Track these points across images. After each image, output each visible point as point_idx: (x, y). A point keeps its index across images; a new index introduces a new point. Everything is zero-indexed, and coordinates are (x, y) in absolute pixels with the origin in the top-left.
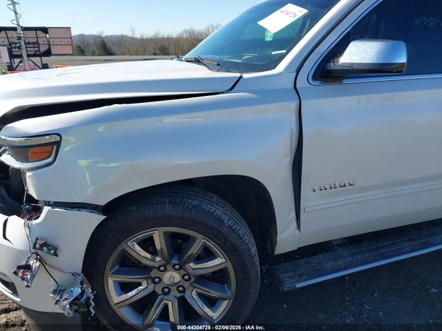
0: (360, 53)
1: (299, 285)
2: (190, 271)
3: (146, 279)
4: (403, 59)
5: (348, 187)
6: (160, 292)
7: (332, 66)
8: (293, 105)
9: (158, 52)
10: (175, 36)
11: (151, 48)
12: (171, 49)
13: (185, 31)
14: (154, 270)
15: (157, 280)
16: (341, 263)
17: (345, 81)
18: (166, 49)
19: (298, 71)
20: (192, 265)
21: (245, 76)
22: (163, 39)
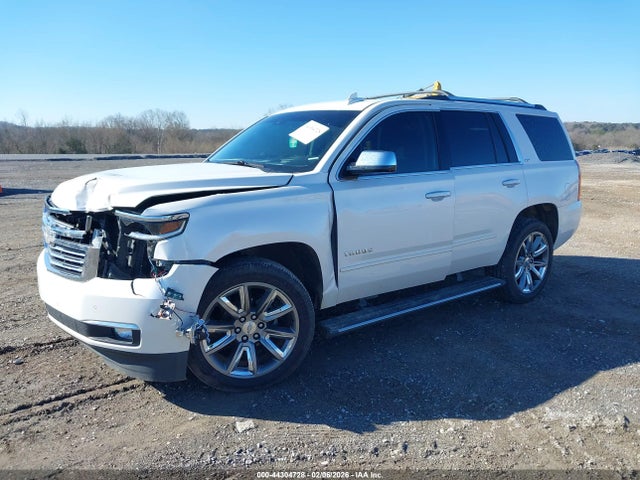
0: (368, 159)
1: (340, 331)
2: (264, 319)
3: (230, 328)
4: (394, 163)
5: (368, 253)
6: (240, 340)
7: (351, 168)
8: (328, 194)
9: (67, 148)
10: (94, 125)
11: (56, 142)
12: (89, 145)
13: (110, 118)
14: (237, 321)
15: (238, 330)
16: (368, 315)
17: (359, 178)
18: (80, 144)
19: (329, 171)
20: (266, 314)
21: (296, 175)
22: (75, 130)
